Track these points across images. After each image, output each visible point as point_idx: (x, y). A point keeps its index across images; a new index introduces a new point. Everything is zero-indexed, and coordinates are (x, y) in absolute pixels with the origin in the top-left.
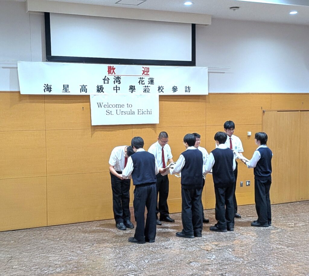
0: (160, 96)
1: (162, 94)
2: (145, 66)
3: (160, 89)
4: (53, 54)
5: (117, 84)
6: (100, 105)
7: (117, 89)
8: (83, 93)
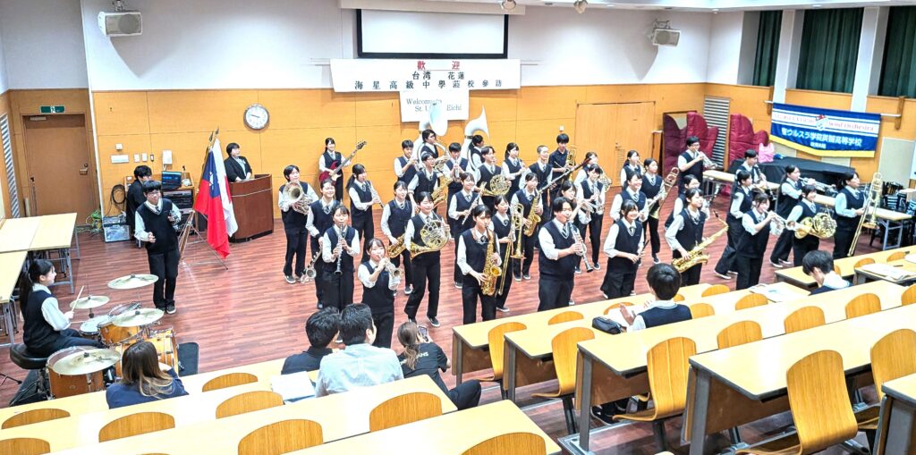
0: (470, 91)
1: (472, 88)
2: (455, 60)
3: (470, 83)
4: (365, 50)
5: (426, 79)
6: (409, 102)
7: (426, 84)
8: (393, 90)
